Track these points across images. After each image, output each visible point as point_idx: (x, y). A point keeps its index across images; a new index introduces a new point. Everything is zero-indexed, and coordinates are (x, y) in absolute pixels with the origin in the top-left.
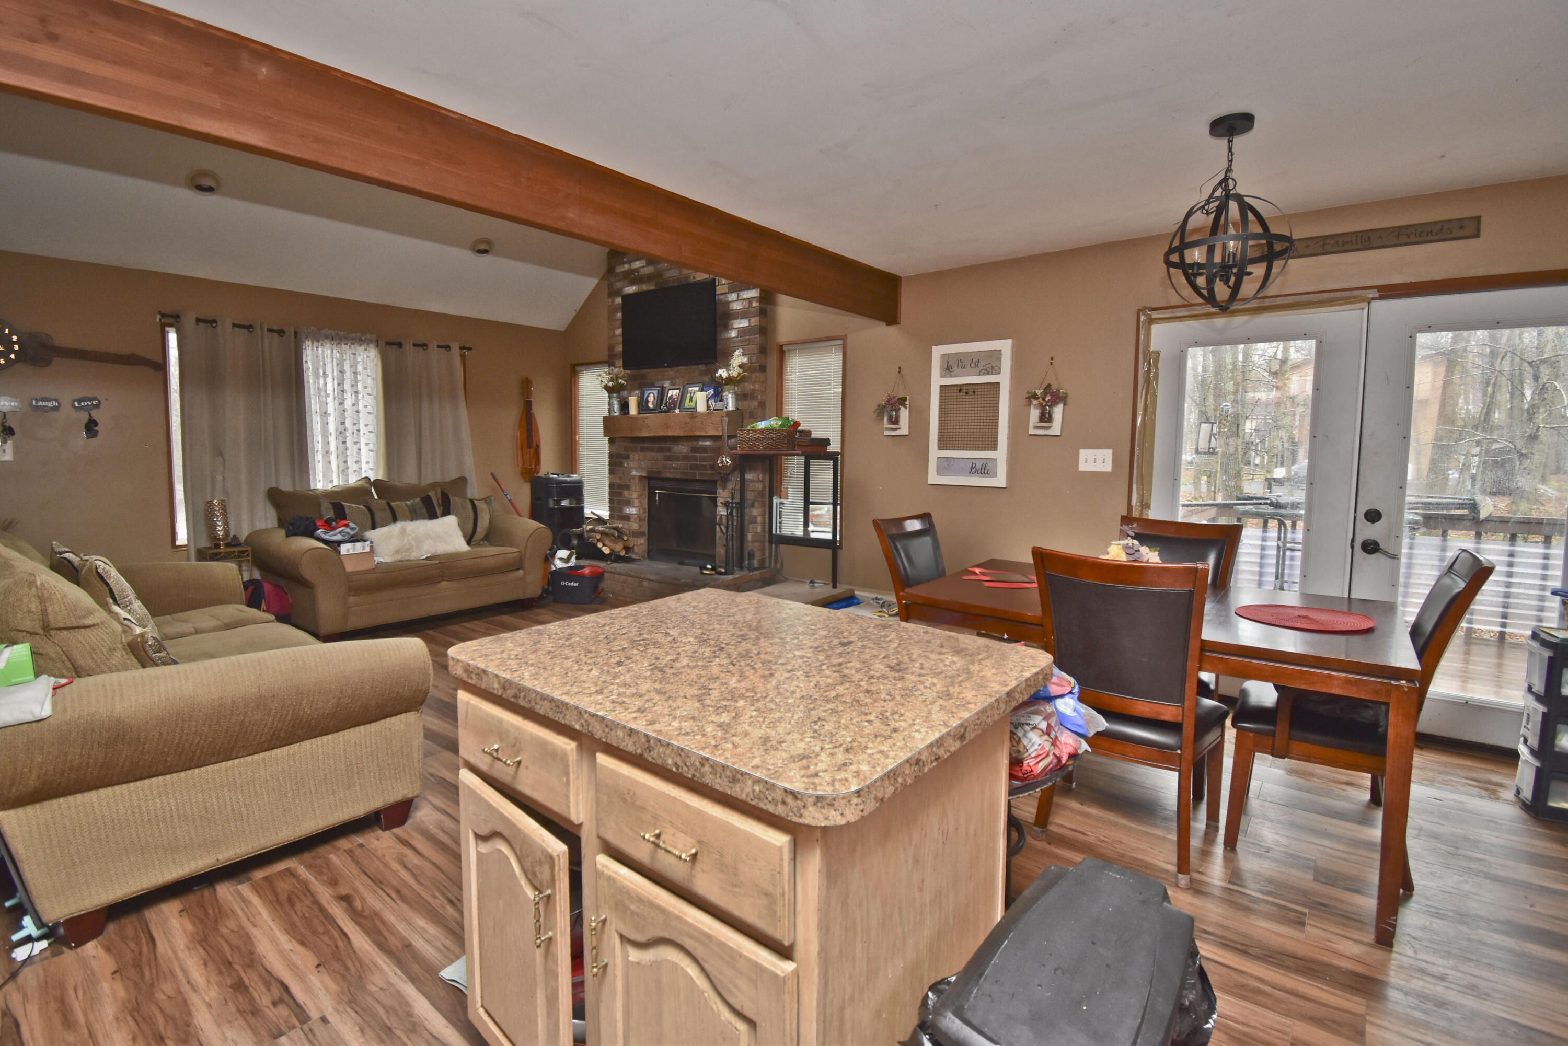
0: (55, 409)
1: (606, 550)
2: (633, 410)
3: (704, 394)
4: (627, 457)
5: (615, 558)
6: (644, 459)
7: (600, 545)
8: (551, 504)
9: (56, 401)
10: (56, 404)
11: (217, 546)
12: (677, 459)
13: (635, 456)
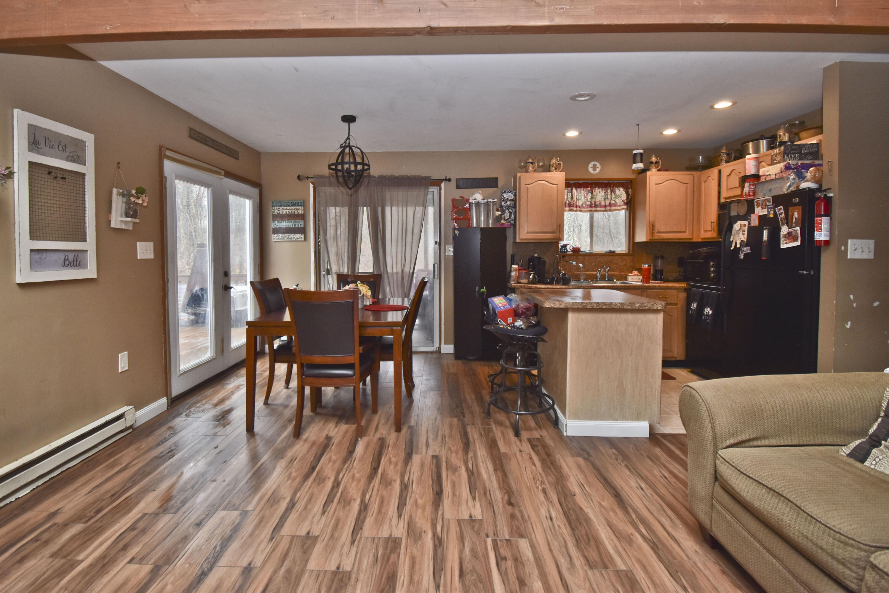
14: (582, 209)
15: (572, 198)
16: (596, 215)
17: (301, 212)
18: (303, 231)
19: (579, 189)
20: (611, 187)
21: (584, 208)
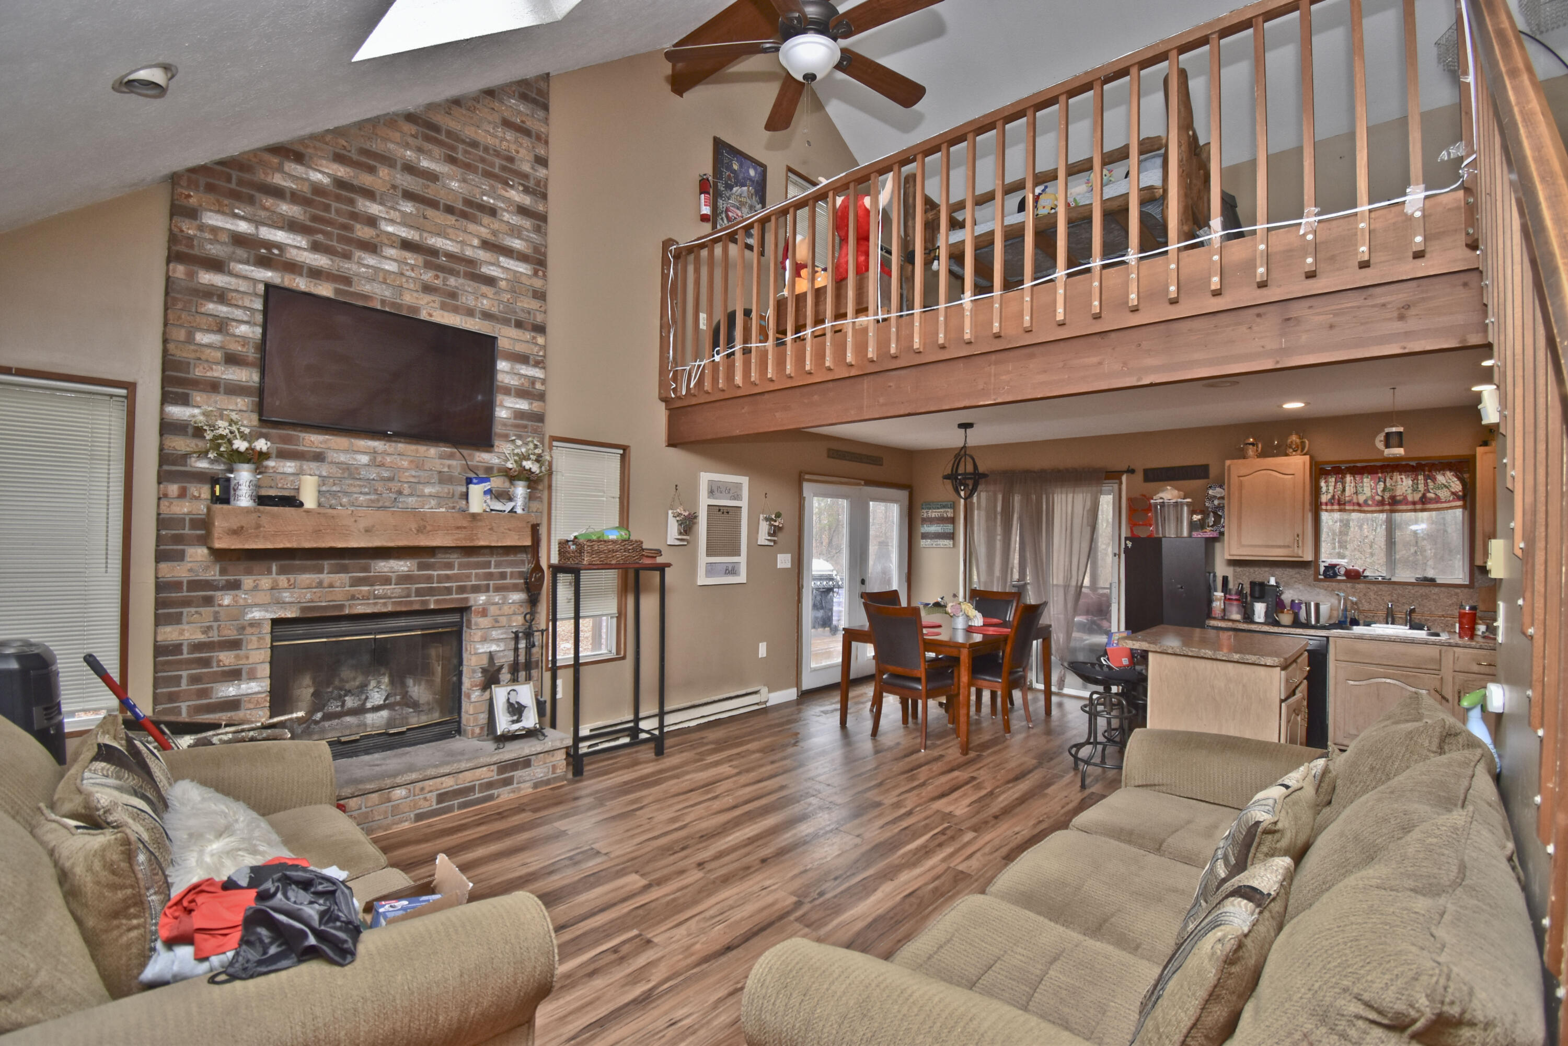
14: (1366, 509)
15: (1344, 490)
16: (1397, 516)
17: (950, 514)
18: (952, 536)
19: (1358, 477)
20: (1424, 471)
21: (1369, 506)
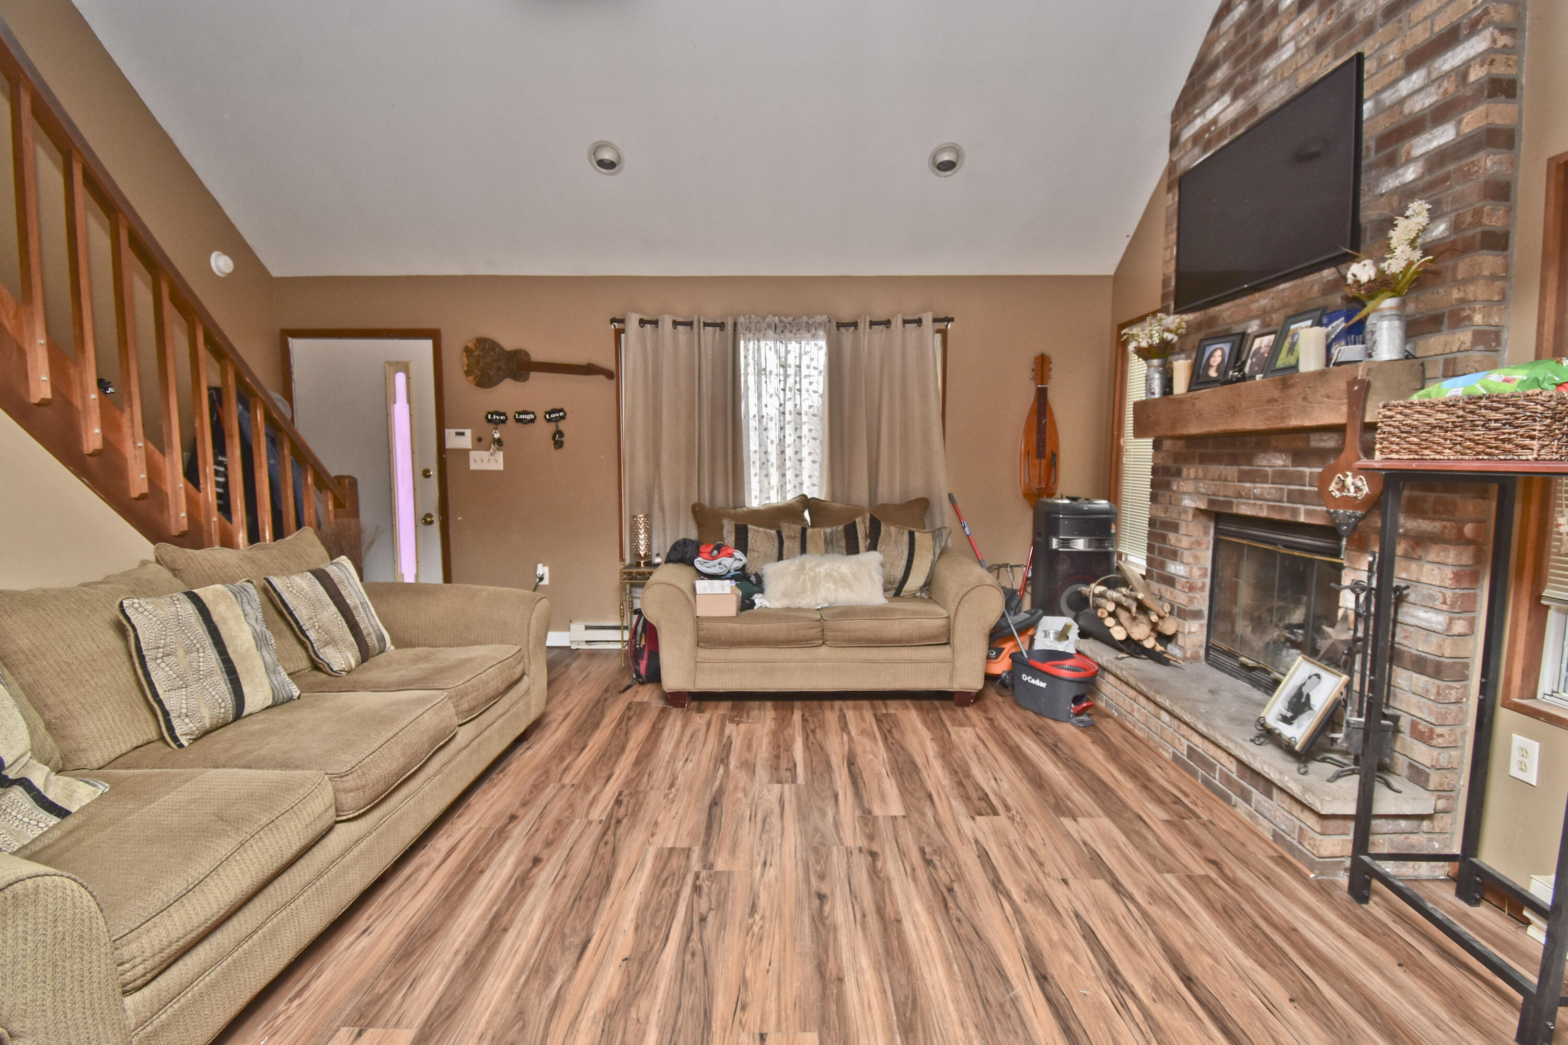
0: (532, 421)
1: (1118, 634)
2: (1180, 386)
3: (1320, 332)
4: (1178, 473)
5: (1131, 647)
6: (1205, 478)
7: (1110, 622)
8: (1055, 544)
9: (533, 413)
10: (532, 416)
11: (638, 564)
12: (1264, 478)
13: (1190, 471)
